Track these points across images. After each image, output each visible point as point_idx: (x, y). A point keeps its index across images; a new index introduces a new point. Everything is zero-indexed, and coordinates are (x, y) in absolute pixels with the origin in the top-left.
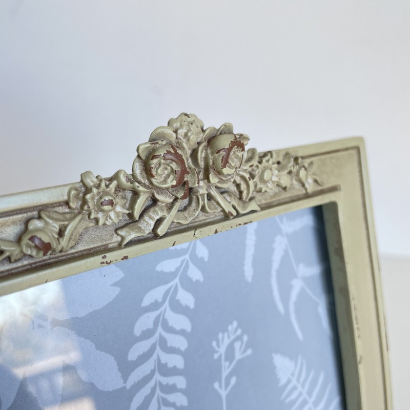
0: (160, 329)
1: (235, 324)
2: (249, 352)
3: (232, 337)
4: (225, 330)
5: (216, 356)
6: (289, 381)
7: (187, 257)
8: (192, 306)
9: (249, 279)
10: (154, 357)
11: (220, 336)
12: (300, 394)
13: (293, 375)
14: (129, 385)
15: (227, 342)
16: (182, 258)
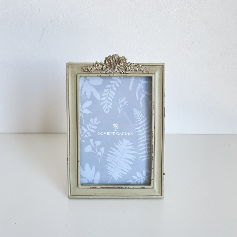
0: (108, 93)
1: (125, 98)
2: (127, 105)
3: (124, 100)
4: (122, 98)
5: (119, 102)
6: (136, 115)
7: (116, 81)
8: (116, 91)
9: (130, 90)
10: (107, 97)
11: (121, 99)
12: (139, 119)
13: (138, 114)
14: (101, 100)
15: (122, 101)
16: (115, 81)
